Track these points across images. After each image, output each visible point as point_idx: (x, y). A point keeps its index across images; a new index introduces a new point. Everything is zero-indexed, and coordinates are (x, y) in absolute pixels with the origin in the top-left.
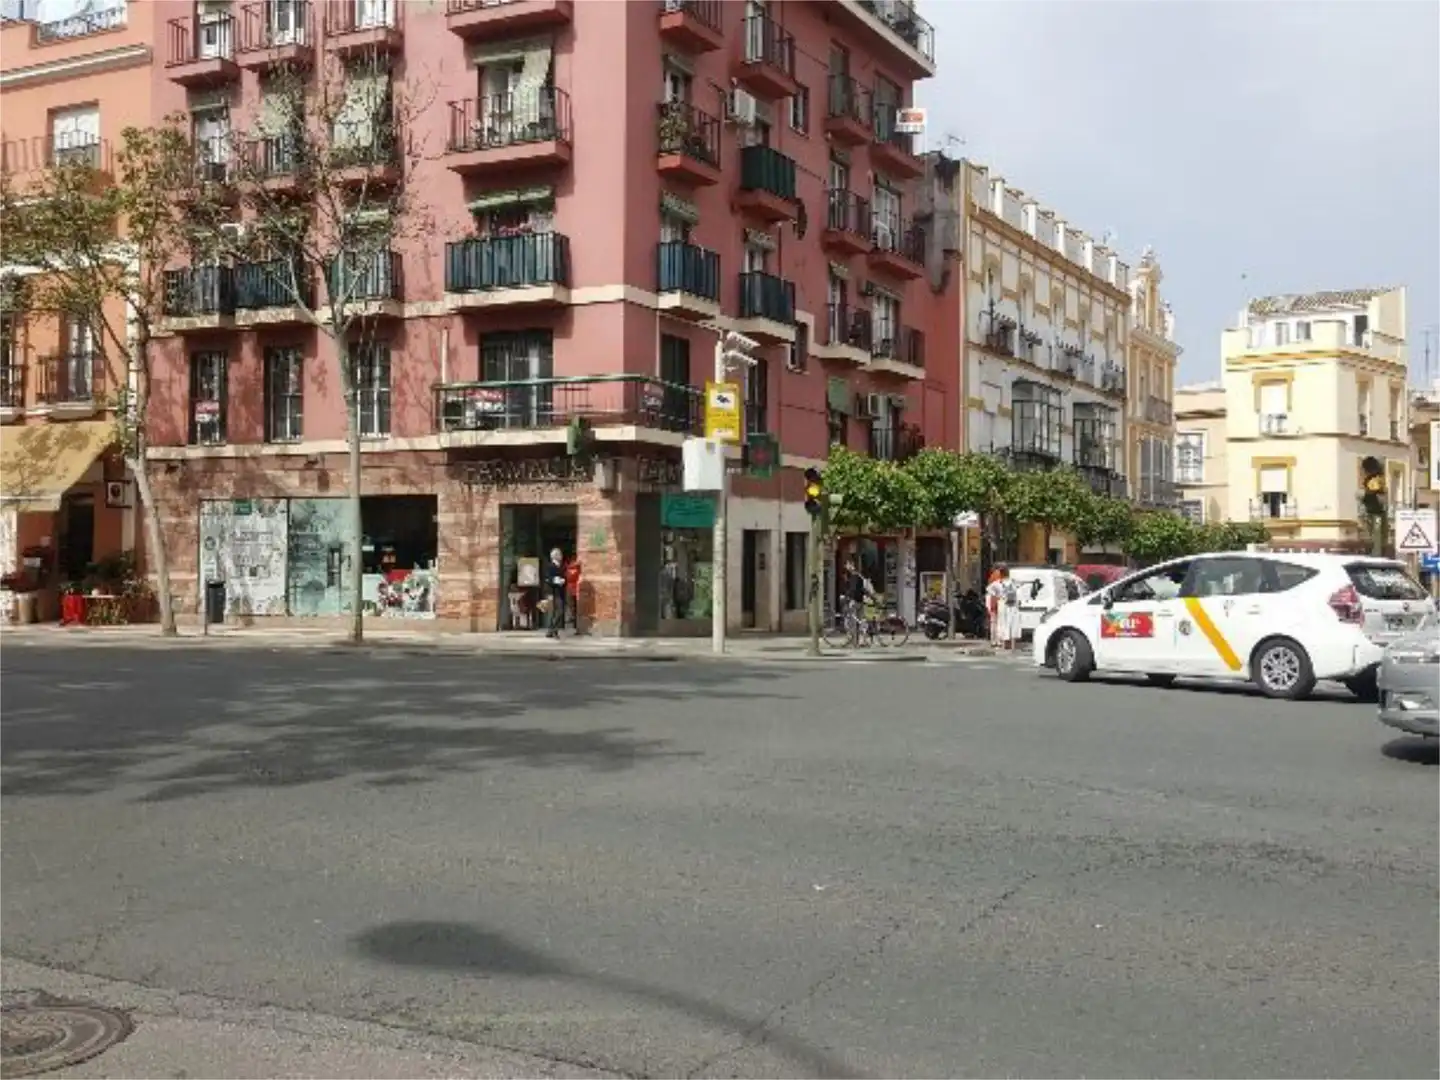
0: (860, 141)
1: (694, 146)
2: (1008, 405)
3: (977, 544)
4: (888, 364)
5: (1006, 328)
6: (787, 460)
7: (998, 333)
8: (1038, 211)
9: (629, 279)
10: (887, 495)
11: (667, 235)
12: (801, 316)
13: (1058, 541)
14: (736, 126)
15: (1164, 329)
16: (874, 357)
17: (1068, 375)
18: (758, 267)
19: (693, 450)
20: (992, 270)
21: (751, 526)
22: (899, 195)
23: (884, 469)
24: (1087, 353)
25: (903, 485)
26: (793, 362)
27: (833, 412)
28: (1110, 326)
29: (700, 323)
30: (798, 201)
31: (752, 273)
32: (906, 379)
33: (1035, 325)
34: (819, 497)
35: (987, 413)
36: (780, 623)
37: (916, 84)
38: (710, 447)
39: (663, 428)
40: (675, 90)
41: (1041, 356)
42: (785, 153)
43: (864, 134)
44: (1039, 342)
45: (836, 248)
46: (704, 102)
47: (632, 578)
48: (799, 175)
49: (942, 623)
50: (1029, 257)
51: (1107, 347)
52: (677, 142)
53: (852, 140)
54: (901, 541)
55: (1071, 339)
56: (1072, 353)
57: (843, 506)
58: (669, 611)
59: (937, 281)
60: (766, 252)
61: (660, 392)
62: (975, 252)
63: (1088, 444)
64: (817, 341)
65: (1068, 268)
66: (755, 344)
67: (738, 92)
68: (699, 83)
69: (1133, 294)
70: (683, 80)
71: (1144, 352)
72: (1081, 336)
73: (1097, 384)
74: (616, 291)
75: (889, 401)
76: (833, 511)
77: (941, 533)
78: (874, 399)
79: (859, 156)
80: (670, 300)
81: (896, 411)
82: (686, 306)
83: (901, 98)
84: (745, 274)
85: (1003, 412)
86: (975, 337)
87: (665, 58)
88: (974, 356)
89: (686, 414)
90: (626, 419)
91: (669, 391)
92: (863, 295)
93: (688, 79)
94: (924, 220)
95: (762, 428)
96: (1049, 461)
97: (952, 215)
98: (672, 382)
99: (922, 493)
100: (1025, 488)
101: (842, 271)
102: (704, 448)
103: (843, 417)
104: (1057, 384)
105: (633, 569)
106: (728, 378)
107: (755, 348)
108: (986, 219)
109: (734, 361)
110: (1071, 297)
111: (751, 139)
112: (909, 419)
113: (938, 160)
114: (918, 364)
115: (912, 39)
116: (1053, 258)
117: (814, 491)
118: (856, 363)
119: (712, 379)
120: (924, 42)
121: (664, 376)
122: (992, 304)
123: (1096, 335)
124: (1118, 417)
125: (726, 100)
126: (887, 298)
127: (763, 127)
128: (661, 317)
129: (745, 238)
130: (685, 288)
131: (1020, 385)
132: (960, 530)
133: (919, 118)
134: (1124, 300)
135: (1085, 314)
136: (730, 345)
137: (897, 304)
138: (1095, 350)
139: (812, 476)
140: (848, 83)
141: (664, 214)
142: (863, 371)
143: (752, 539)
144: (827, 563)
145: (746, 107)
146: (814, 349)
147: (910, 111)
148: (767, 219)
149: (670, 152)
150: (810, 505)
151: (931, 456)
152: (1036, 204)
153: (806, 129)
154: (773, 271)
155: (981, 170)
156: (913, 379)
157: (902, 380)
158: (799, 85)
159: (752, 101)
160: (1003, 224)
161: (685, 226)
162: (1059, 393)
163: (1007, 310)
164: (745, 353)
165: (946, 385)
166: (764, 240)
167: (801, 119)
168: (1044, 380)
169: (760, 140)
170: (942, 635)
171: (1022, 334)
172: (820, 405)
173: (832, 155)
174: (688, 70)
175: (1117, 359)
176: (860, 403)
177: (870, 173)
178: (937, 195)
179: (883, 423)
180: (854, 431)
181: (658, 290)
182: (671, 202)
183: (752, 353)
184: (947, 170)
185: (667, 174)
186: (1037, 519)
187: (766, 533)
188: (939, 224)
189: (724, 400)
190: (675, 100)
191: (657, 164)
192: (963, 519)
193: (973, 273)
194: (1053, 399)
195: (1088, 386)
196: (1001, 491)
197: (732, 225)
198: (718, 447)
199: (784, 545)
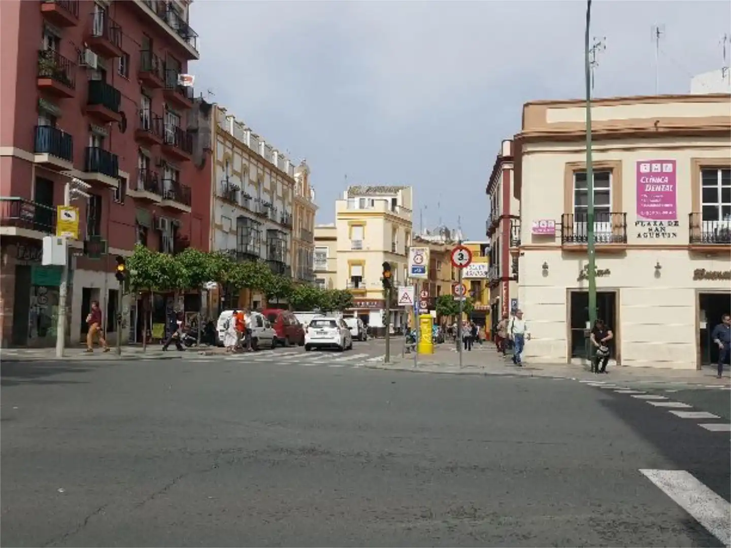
0: (157, 86)
1: (59, 76)
2: (234, 228)
3: (217, 297)
4: (172, 203)
5: (235, 190)
6: (112, 251)
7: (231, 193)
8: (251, 135)
9: (16, 144)
10: (164, 271)
11: (42, 122)
12: (121, 173)
13: (258, 297)
14: (86, 68)
15: (310, 198)
16: (164, 199)
17: (264, 216)
18: (97, 145)
19: (48, 242)
20: (228, 161)
21: (88, 286)
22: (180, 117)
23: (165, 258)
24: (274, 206)
25: (173, 267)
26: (117, 197)
27: (140, 227)
28: (285, 193)
29: (61, 173)
30: (122, 113)
31: (94, 148)
32: (181, 211)
33: (251, 191)
34: (125, 271)
35: (224, 232)
37: (190, 63)
38: (60, 243)
39: (34, 229)
40: (50, 44)
41: (252, 206)
42: (115, 87)
43: (160, 84)
44: (251, 198)
45: (143, 139)
46: (66, 52)
47: (11, 314)
48: (122, 97)
49: (194, 339)
50: (247, 157)
51: (284, 203)
52: (50, 72)
53: (154, 86)
54: (176, 295)
55: (266, 198)
56: (266, 205)
57: (139, 275)
58: (35, 333)
59: (199, 162)
60: (102, 138)
61: (32, 208)
62: (220, 150)
63: (273, 250)
64: (130, 188)
65: (265, 164)
66: (89, 186)
67: (88, 51)
68: (64, 43)
69: (297, 180)
70: (55, 40)
71: (301, 207)
72: (272, 198)
73: (279, 221)
74: (10, 151)
75: (172, 223)
76: (132, 280)
77: (195, 292)
78: (163, 222)
79: (158, 95)
80: (43, 158)
81: (175, 228)
82: (53, 162)
83: (181, 68)
84: (89, 148)
85: (233, 232)
86: (219, 194)
87: (44, 26)
88: (218, 203)
89: (47, 223)
90: (10, 223)
91: (37, 207)
92: (158, 166)
93: (58, 40)
94: (193, 132)
95: (97, 232)
96: (253, 257)
97: (208, 131)
98: (39, 203)
99: (184, 271)
100: (239, 271)
101: (146, 152)
102: (56, 242)
103: (145, 229)
104: (259, 220)
105: (12, 309)
106: (72, 203)
107: (89, 189)
108: (225, 135)
109: (76, 194)
110: (267, 178)
111: (96, 77)
112: (183, 232)
113: (201, 102)
114: (188, 203)
115: (186, 38)
116: (258, 158)
117: (121, 268)
118: (153, 201)
119: (63, 204)
120: (192, 42)
121: (37, 199)
122: (227, 178)
123: (278, 198)
124: (288, 238)
125: (80, 55)
126: (172, 170)
127: (101, 71)
128: (36, 167)
129: (90, 129)
130: (51, 152)
131: (241, 219)
132: (206, 290)
133: (190, 79)
134: (292, 182)
135: (273, 187)
136: (74, 185)
137: (177, 173)
138: (278, 205)
139: (121, 260)
140: (152, 55)
141: (39, 111)
142: (159, 206)
143: (88, 293)
144: (133, 307)
145: (92, 59)
146: (129, 192)
147: (185, 75)
148: (104, 120)
149: (44, 77)
150: (119, 276)
151: (191, 253)
152: (251, 131)
153: (127, 75)
154: (106, 147)
155: (223, 110)
156: (185, 212)
157: (178, 212)
158: (124, 53)
159: (96, 56)
160: (234, 139)
161: (53, 118)
162: (259, 224)
163: (235, 181)
164: (84, 191)
165: (203, 217)
166: (100, 131)
167: (125, 71)
168: (253, 217)
169: (100, 79)
170: (194, 345)
171: (242, 192)
172: (133, 223)
173: (142, 92)
174: (58, 35)
175: (289, 210)
176: (155, 221)
177: (164, 104)
178: (200, 119)
179: (167, 233)
180: (151, 239)
181: (36, 151)
182: (45, 104)
183: (88, 191)
184: (205, 108)
185: (42, 89)
186: (247, 286)
187: (97, 290)
188: (201, 135)
189: (69, 216)
190: (49, 50)
191: (37, 82)
192: (209, 285)
193: (218, 161)
194: (257, 227)
195: (274, 221)
196: (226, 271)
197: (83, 121)
198: (64, 242)
199: (107, 297)
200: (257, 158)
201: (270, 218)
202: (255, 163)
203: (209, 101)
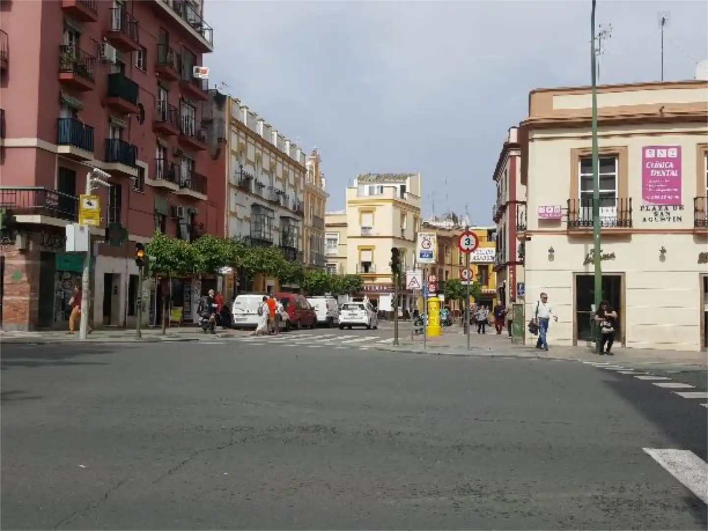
0: (174, 79)
1: (80, 70)
2: (249, 216)
3: (232, 282)
4: (187, 192)
5: (248, 179)
6: (131, 238)
7: (244, 181)
8: (264, 125)
9: (40, 136)
11: (64, 115)
12: (139, 163)
13: (272, 282)
14: (105, 62)
15: (321, 185)
16: (181, 187)
17: (277, 203)
18: (117, 136)
19: (71, 229)
20: (242, 150)
21: (110, 272)
22: (195, 109)
23: (186, 245)
24: (287, 193)
25: (190, 253)
26: (136, 187)
27: (159, 214)
28: (297, 181)
29: (81, 163)
30: (141, 106)
31: (114, 139)
32: (198, 200)
33: (264, 179)
34: (143, 257)
35: (238, 218)
36: (125, 323)
37: (204, 55)
38: (82, 229)
39: (58, 218)
40: (71, 39)
41: (265, 193)
42: (134, 80)
43: (178, 77)
44: (264, 186)
45: (160, 130)
46: (87, 47)
47: (37, 299)
48: (140, 90)
50: (260, 146)
51: (295, 192)
52: (71, 66)
53: (170, 78)
54: (193, 280)
55: (278, 186)
56: (279, 193)
57: (158, 262)
58: (59, 317)
59: (214, 153)
60: (121, 129)
61: (56, 197)
62: (234, 141)
63: (285, 236)
64: (149, 177)
65: (277, 152)
66: (109, 176)
67: (107, 45)
68: (84, 39)
69: (308, 168)
70: (75, 35)
71: (312, 195)
72: (284, 186)
73: (291, 208)
74: (33, 142)
75: (189, 210)
76: (151, 266)
77: (211, 277)
78: (180, 209)
79: (174, 86)
80: (65, 149)
81: (193, 216)
82: (73, 153)
83: (196, 61)
84: (109, 139)
85: (247, 219)
86: (233, 182)
87: (65, 22)
88: (233, 191)
89: (70, 211)
90: (35, 212)
91: (60, 196)
92: (176, 156)
93: (78, 35)
94: (207, 123)
95: (118, 219)
96: (268, 243)
97: (222, 121)
98: (62, 193)
99: (201, 257)
100: (253, 256)
101: (164, 143)
102: (78, 228)
103: (164, 217)
104: (272, 208)
105: (38, 293)
106: (93, 193)
107: (109, 178)
108: (239, 126)
109: (97, 184)
110: (279, 167)
111: (114, 70)
112: (199, 219)
113: (216, 94)
114: (204, 192)
115: (201, 33)
116: (271, 148)
117: (140, 254)
118: (171, 190)
119: (84, 193)
120: (207, 35)
121: (60, 188)
122: (241, 167)
123: (290, 185)
124: (300, 224)
125: (100, 50)
126: (189, 160)
127: (120, 64)
128: (58, 157)
129: (110, 121)
130: (73, 143)
131: (254, 206)
132: (221, 275)
133: (204, 72)
134: (304, 170)
135: (286, 175)
137: (193, 163)
138: (290, 192)
139: (140, 247)
140: (167, 49)
141: (62, 103)
142: (174, 194)
143: (110, 279)
144: (152, 291)
145: (111, 53)
146: (147, 181)
147: (200, 68)
148: (123, 112)
149: (65, 71)
150: (139, 262)
151: (206, 240)
152: (263, 121)
153: (145, 69)
154: (125, 139)
155: (236, 101)
156: (202, 200)
157: (195, 200)
158: (141, 46)
159: (114, 50)
160: (248, 129)
161: (74, 110)
162: (272, 211)
163: (249, 170)
164: (104, 181)
165: (218, 203)
166: (121, 123)
167: (142, 64)
168: (266, 205)
169: (119, 71)
171: (256, 180)
172: (152, 212)
173: (159, 84)
174: (77, 30)
175: (301, 197)
176: (173, 209)
177: (180, 96)
178: (215, 110)
179: (186, 219)
180: (170, 226)
181: (59, 143)
182: (66, 97)
183: (108, 180)
184: (220, 99)
185: (63, 82)
186: (261, 271)
187: (118, 276)
188: (216, 125)
189: (91, 204)
190: (70, 44)
191: (58, 76)
192: (225, 270)
193: (232, 150)
194: (270, 214)
195: (286, 208)
196: (241, 257)
197: (103, 113)
198: (86, 229)
199: (128, 282)
200: (269, 146)
201: (282, 205)
202: (268, 152)
203: (222, 92)
